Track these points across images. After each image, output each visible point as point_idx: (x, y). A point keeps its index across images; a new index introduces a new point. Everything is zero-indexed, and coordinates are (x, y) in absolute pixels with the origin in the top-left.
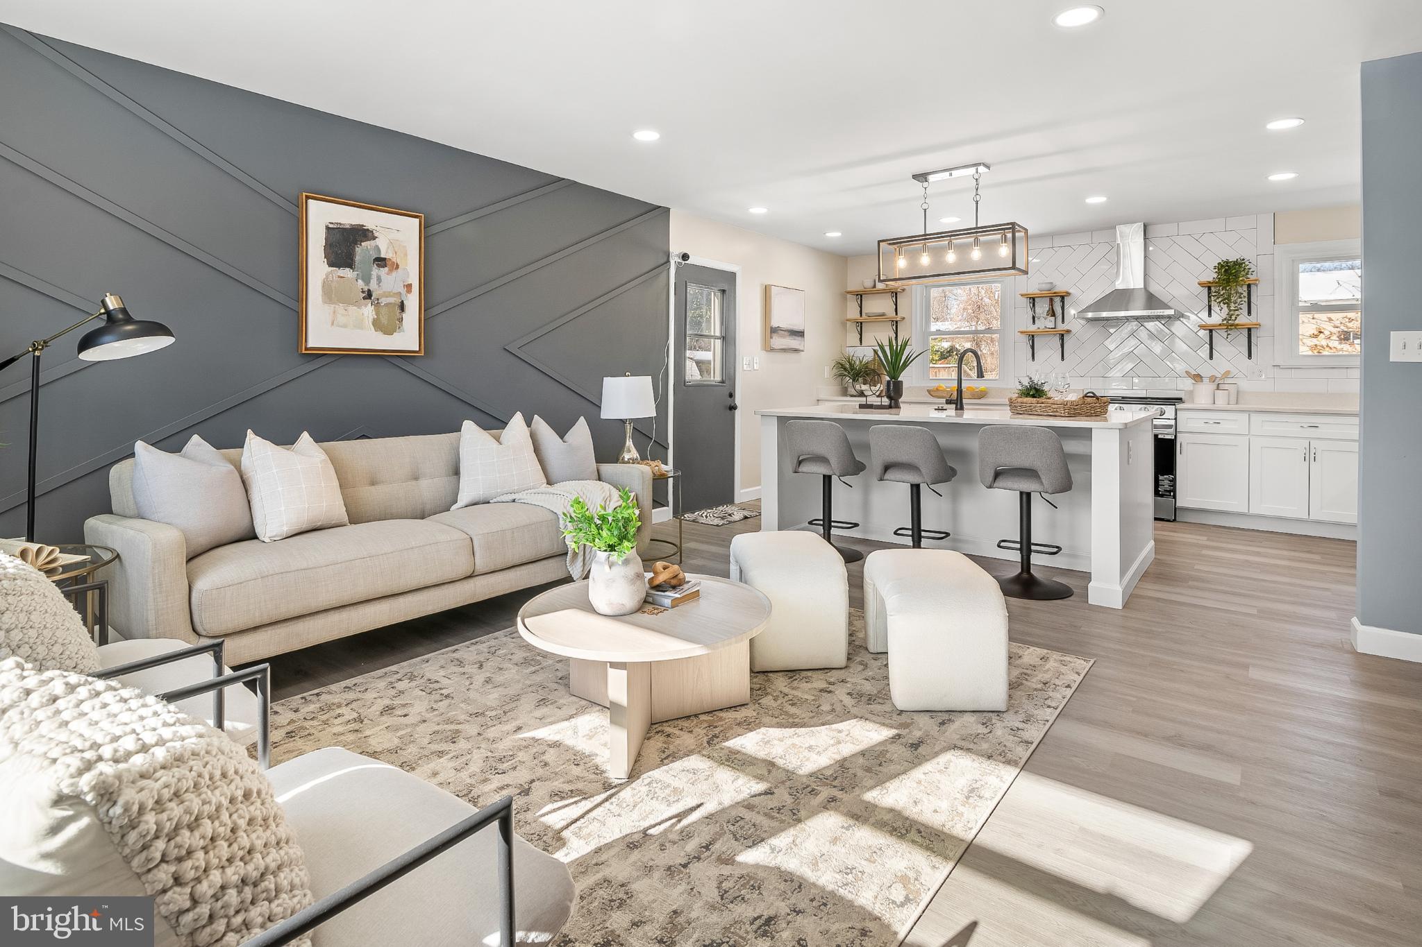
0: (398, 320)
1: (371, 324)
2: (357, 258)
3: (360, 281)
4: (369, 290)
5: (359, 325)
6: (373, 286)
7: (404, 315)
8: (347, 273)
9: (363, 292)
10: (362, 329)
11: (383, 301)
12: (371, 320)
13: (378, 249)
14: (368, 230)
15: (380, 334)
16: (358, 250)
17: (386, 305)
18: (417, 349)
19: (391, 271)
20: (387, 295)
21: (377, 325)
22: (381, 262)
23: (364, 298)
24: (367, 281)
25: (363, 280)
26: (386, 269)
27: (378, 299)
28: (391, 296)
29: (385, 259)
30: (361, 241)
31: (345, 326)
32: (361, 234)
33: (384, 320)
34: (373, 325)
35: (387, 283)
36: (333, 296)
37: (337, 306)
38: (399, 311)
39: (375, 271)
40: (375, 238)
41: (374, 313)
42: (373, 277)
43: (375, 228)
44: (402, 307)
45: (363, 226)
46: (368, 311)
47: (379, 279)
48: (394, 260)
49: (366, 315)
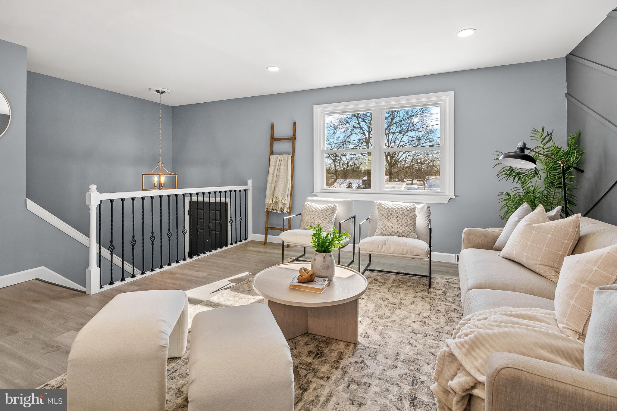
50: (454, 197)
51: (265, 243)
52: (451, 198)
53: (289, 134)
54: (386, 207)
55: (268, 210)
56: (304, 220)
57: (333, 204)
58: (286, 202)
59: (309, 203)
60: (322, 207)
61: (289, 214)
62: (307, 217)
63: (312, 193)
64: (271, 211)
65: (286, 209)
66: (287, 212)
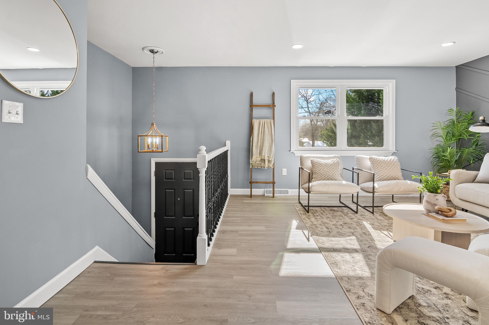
50: (396, 151)
51: (251, 196)
52: (394, 152)
53: (268, 101)
54: (380, 160)
55: (252, 167)
56: (318, 173)
57: (335, 159)
58: (272, 159)
59: (315, 159)
60: (329, 161)
61: (274, 169)
62: (321, 170)
63: (290, 151)
64: (255, 167)
65: (271, 165)
66: (272, 168)
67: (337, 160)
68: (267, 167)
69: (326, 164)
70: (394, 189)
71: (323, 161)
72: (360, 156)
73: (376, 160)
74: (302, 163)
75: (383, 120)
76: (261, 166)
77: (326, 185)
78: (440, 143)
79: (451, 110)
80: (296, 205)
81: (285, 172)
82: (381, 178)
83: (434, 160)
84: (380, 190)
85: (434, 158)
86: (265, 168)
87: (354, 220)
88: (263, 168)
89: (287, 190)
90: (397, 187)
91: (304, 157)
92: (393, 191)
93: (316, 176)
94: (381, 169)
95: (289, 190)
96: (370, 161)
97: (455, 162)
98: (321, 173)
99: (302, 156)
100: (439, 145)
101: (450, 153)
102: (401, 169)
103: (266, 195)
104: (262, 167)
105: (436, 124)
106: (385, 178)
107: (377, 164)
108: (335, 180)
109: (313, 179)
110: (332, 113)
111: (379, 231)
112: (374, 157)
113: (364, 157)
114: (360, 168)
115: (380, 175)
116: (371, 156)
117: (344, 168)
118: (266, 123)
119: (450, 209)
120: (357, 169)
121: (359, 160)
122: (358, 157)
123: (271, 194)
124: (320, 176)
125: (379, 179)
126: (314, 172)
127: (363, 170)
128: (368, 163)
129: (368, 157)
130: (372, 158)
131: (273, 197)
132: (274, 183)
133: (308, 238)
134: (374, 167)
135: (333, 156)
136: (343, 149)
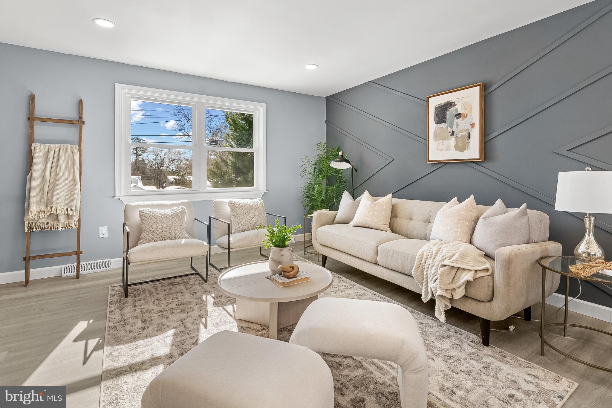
0: (467, 143)
1: (453, 147)
2: (447, 117)
3: (449, 128)
4: (453, 131)
5: (448, 148)
6: (455, 128)
7: (470, 140)
8: (443, 125)
9: (450, 133)
10: (450, 150)
11: (459, 135)
12: (453, 145)
13: (457, 110)
14: (452, 102)
15: (458, 152)
16: (448, 113)
17: (461, 137)
18: (478, 157)
19: (463, 119)
20: (462, 131)
21: (457, 147)
22: (458, 115)
23: (450, 135)
24: (452, 127)
25: (450, 127)
26: (461, 119)
27: (457, 135)
28: (463, 132)
29: (460, 114)
30: (449, 109)
31: (442, 150)
32: (450, 105)
33: (460, 145)
34: (455, 147)
35: (461, 125)
36: (438, 137)
37: (439, 141)
38: (467, 138)
39: (456, 121)
40: (455, 105)
41: (455, 142)
42: (454, 124)
43: (456, 100)
44: (469, 136)
45: (450, 101)
46: (452, 141)
47: (457, 125)
48: (465, 113)
49: (451, 143)
50: (267, 192)
51: (27, 282)
52: (265, 193)
54: (241, 204)
55: (30, 231)
56: (148, 230)
57: (180, 207)
58: (74, 212)
59: (145, 209)
60: (168, 211)
61: (79, 230)
62: (154, 226)
63: (114, 197)
64: (37, 230)
65: (73, 225)
66: (73, 228)
67: (182, 208)
68: (65, 228)
69: (163, 215)
70: (252, 243)
71: (159, 211)
72: (219, 200)
73: (237, 204)
74: (126, 217)
75: (253, 153)
76: (51, 227)
77: (154, 248)
78: (310, 180)
79: (319, 143)
80: (113, 285)
81: (104, 231)
82: (240, 228)
83: (305, 200)
84: (236, 245)
85: (304, 198)
86: (59, 229)
87: (197, 294)
88: (54, 230)
89: (108, 260)
90: (257, 239)
91: (131, 206)
92: (253, 244)
93: (145, 235)
94: (241, 217)
95: (112, 260)
96: (230, 207)
97: (321, 201)
98: (153, 230)
99: (129, 204)
100: (309, 183)
101: (317, 192)
102: (267, 213)
103: (63, 275)
104: (53, 227)
105: (305, 159)
106: (245, 228)
107: (237, 209)
108: (176, 239)
109: (141, 241)
110: (220, 145)
111: (221, 308)
112: (234, 200)
113: (224, 202)
114: (217, 217)
115: (240, 225)
116: (231, 200)
117: (195, 219)
118: (63, 150)
119: (293, 267)
120: (213, 218)
121: (217, 206)
122: (216, 202)
123: (74, 273)
124: (150, 235)
125: (238, 229)
126: (143, 229)
127: (220, 219)
128: (228, 210)
129: (227, 201)
130: (232, 202)
131: (78, 276)
132: (78, 253)
133: (88, 355)
134: (234, 214)
135: (179, 202)
136: (201, 191)
